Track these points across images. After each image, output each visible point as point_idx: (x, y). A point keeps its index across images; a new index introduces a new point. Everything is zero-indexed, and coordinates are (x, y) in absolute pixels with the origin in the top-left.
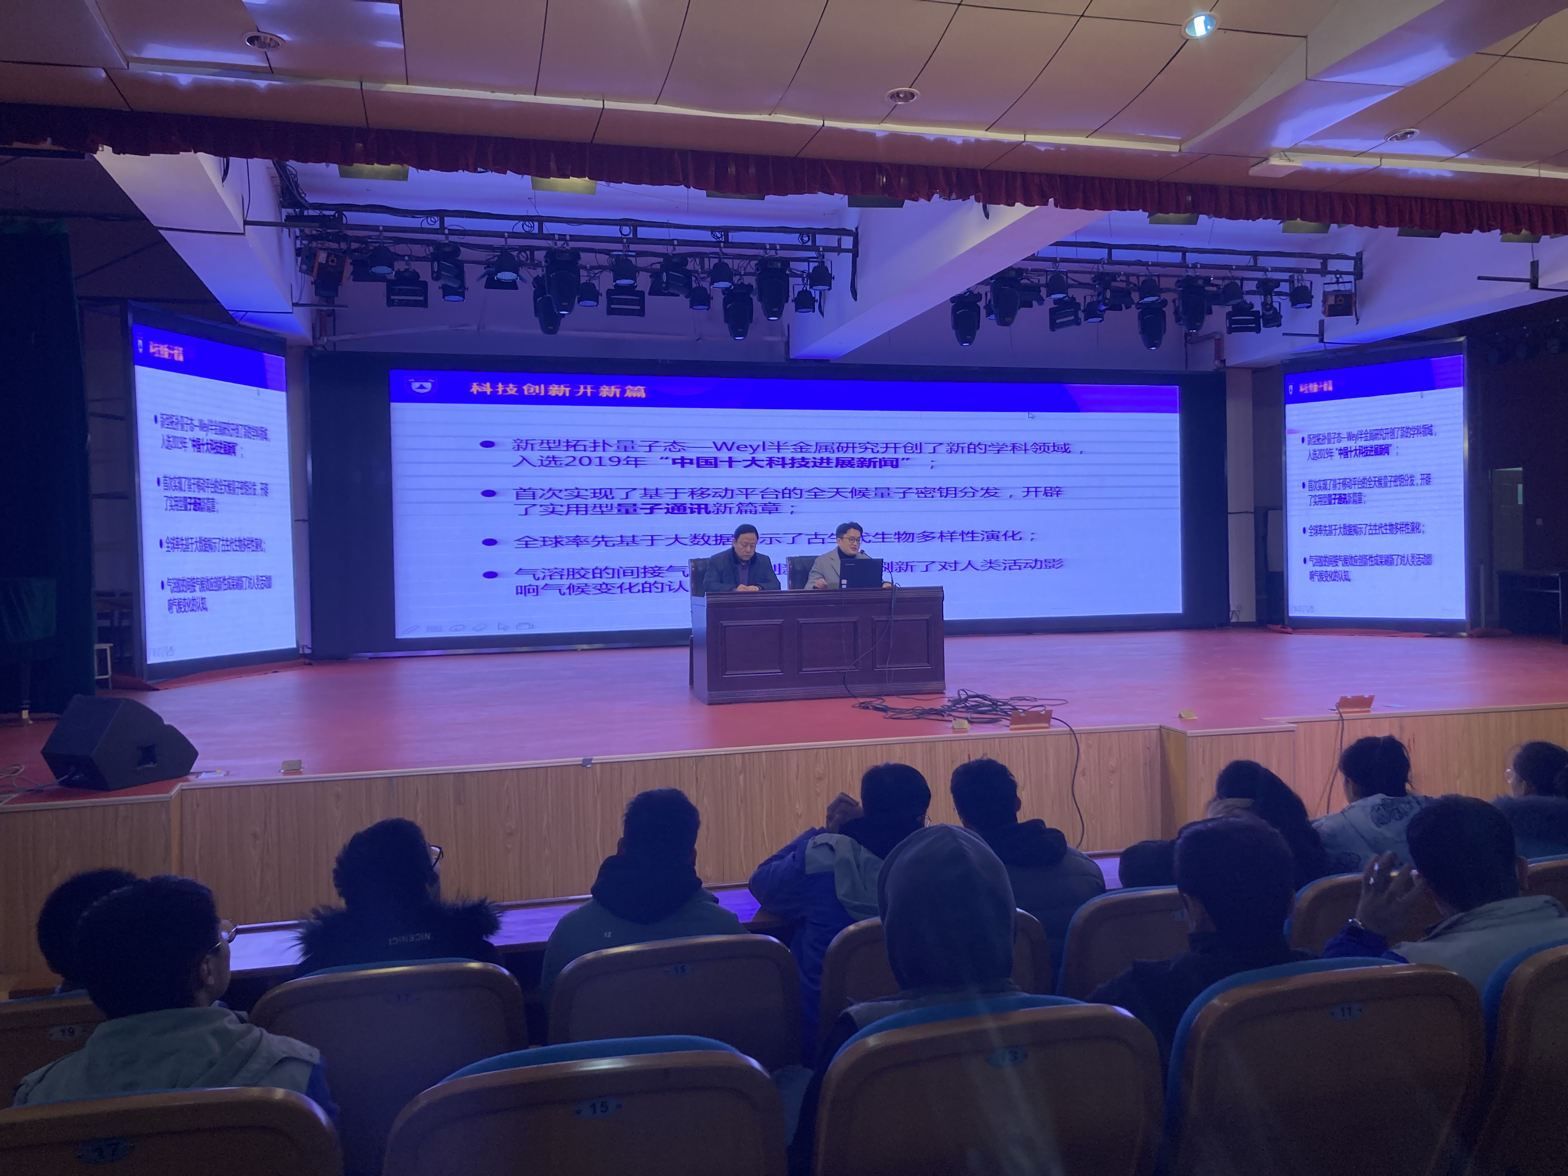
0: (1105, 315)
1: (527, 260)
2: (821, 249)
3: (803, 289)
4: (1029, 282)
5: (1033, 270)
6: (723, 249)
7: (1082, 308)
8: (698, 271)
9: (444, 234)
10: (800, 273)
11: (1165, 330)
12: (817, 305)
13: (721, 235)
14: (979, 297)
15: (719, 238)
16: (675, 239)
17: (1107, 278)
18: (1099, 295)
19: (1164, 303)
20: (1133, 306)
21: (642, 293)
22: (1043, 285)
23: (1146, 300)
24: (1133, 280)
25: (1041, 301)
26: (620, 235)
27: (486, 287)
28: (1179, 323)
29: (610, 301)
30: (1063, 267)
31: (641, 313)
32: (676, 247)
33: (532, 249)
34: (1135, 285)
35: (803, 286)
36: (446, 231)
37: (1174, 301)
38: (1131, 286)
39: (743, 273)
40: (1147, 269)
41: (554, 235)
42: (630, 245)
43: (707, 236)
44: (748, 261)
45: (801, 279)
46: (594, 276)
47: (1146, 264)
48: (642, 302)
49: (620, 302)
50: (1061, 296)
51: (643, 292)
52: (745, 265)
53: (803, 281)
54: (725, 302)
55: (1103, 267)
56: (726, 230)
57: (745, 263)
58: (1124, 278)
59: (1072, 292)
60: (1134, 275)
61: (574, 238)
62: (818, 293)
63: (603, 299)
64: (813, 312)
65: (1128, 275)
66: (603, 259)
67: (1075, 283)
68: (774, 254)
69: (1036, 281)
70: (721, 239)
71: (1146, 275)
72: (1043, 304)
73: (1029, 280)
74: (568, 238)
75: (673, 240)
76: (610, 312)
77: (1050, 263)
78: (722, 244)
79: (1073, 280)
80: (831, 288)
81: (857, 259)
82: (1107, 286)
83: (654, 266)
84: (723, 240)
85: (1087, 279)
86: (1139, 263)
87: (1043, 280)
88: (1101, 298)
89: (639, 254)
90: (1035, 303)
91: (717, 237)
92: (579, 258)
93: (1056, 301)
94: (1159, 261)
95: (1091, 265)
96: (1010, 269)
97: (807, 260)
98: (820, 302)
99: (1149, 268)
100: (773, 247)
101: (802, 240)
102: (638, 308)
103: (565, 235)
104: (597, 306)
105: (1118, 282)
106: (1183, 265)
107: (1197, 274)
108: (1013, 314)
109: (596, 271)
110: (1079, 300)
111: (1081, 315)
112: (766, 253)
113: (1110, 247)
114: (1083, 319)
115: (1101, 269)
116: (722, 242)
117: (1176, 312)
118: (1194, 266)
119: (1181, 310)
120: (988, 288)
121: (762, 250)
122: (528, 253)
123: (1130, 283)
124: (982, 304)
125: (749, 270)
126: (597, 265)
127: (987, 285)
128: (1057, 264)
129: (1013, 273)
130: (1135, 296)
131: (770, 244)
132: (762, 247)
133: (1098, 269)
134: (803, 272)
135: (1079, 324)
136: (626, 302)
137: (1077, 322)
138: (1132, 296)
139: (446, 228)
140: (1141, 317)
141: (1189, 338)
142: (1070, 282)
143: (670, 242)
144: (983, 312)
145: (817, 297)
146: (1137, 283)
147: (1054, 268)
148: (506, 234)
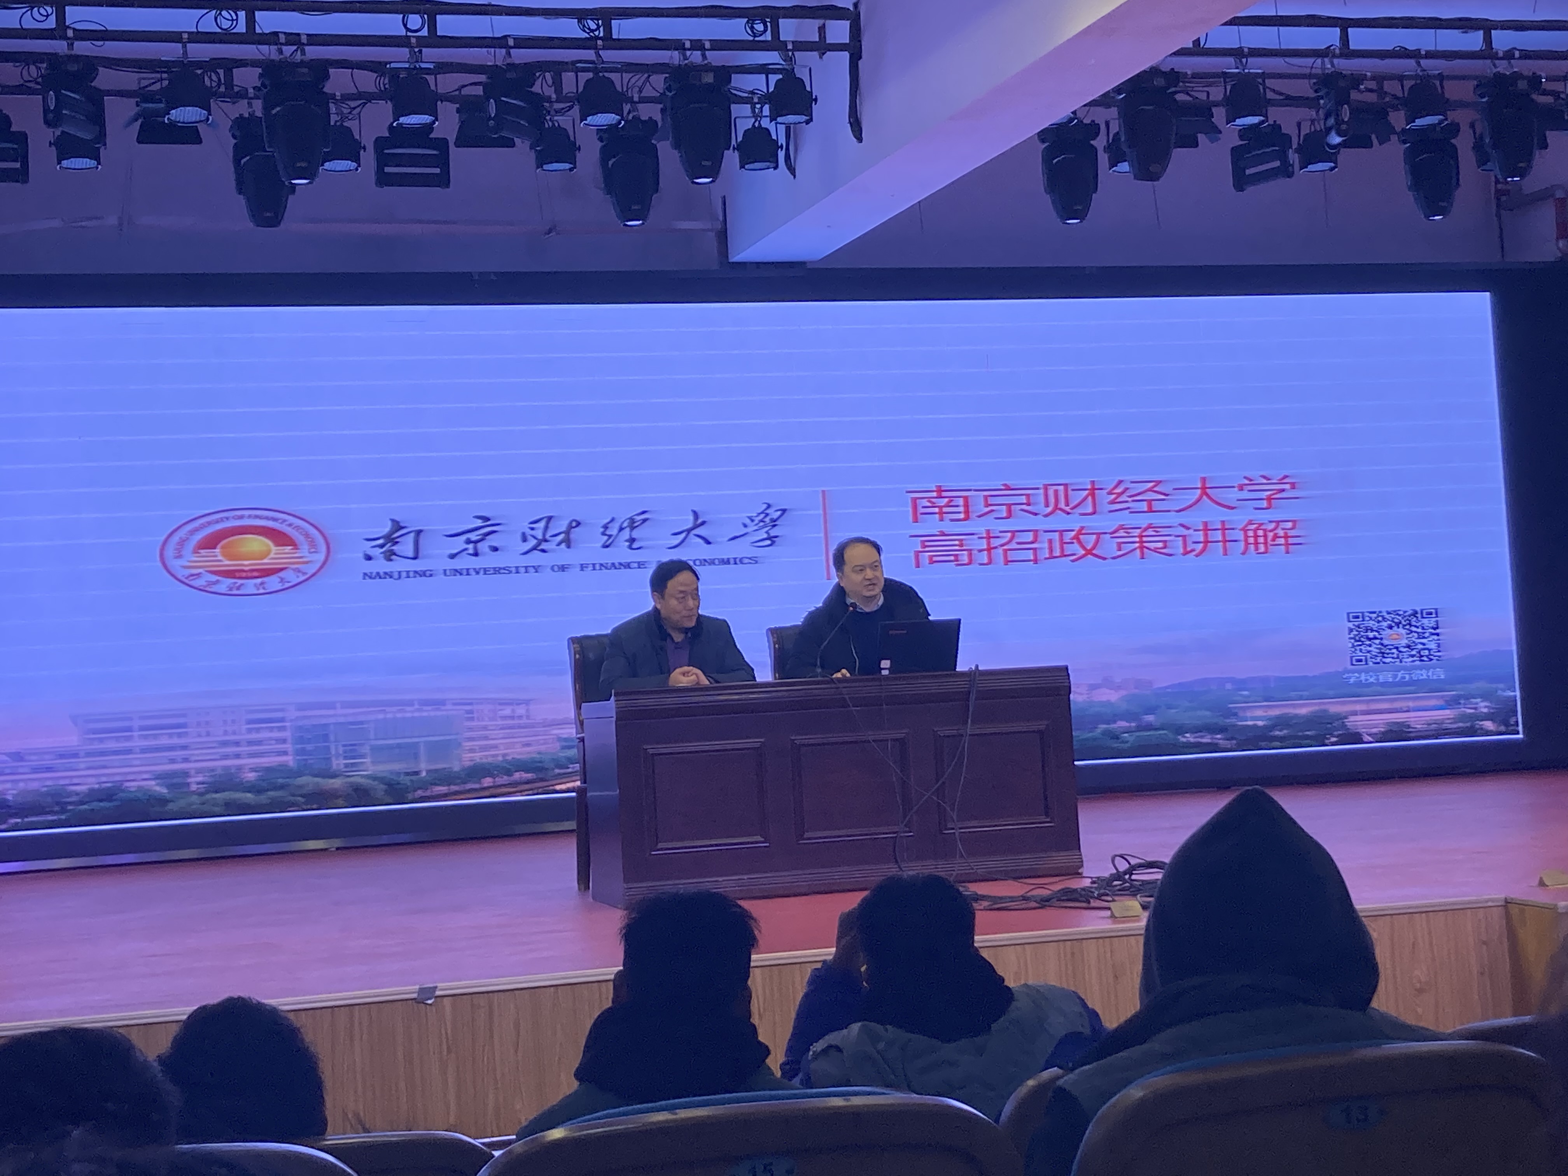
0: (1340, 158)
1: (219, 85)
2: (790, 47)
3: (753, 125)
4: (1188, 98)
5: (1195, 76)
6: (601, 52)
7: (1295, 146)
8: (550, 97)
9: (65, 37)
10: (746, 95)
11: (1458, 183)
12: (781, 154)
13: (598, 25)
14: (1093, 129)
15: (593, 31)
16: (509, 36)
17: (1342, 84)
18: (1327, 116)
19: (1454, 129)
20: (1394, 138)
21: (442, 145)
22: (1217, 104)
23: (1419, 122)
24: (1392, 87)
25: (1214, 131)
26: (403, 32)
27: (139, 141)
28: (1484, 167)
29: (382, 160)
30: (1256, 66)
31: (443, 180)
32: (512, 51)
33: (230, 65)
34: (1395, 97)
35: (753, 120)
36: (70, 33)
37: (1472, 126)
38: (1387, 99)
39: (636, 99)
40: (1419, 64)
41: (276, 34)
42: (424, 50)
43: (570, 28)
44: (646, 75)
45: (749, 106)
46: (350, 113)
47: (1415, 55)
48: (443, 161)
49: (400, 160)
50: (1255, 120)
51: (445, 141)
52: (640, 83)
53: (753, 111)
54: (605, 154)
55: (1333, 65)
56: (606, 16)
57: (638, 79)
58: (1373, 85)
59: (1276, 114)
60: (1392, 77)
61: (315, 40)
62: (782, 129)
63: (369, 157)
64: (776, 168)
65: (1380, 79)
66: (367, 81)
67: (1281, 97)
68: (700, 58)
69: (1203, 96)
70: (597, 33)
71: (1416, 77)
72: (1218, 139)
73: (1188, 94)
74: (304, 39)
75: (505, 37)
76: (383, 179)
77: (1231, 60)
78: (600, 42)
79: (1274, 91)
80: (811, 120)
81: (860, 62)
82: (1343, 99)
83: (465, 91)
84: (602, 35)
85: (1304, 88)
86: (1403, 53)
87: (1217, 93)
88: (1331, 121)
89: (443, 68)
90: (1201, 137)
91: (589, 29)
92: (327, 77)
93: (1244, 132)
94: (1439, 48)
95: (1309, 61)
96: (1154, 71)
97: (764, 69)
98: (787, 149)
99: (1422, 62)
100: (697, 45)
101: (752, 28)
102: (437, 171)
103: (298, 35)
104: (357, 170)
105: (1362, 92)
106: (1488, 53)
107: (1515, 70)
108: (1164, 158)
109: (353, 104)
110: (1289, 128)
111: (1293, 157)
112: (686, 58)
113: (1345, 24)
114: (1297, 166)
115: (1329, 66)
116: (600, 38)
117: (1478, 147)
118: (1509, 55)
119: (1487, 141)
120: (1114, 112)
121: (676, 52)
122: (221, 72)
123: (1386, 92)
124: (1100, 143)
125: (648, 92)
126: (355, 91)
127: (1108, 106)
128: (1244, 60)
129: (1159, 82)
130: (1398, 119)
131: (691, 41)
132: (678, 45)
133: (1323, 67)
134: (752, 93)
135: (1290, 175)
136: (414, 160)
137: (1286, 171)
138: (1389, 118)
139: (68, 27)
140: (1410, 156)
141: (1504, 198)
142: (1270, 95)
143: (499, 42)
144: (1103, 159)
145: (782, 141)
146: (1400, 95)
147: (1237, 68)
148: (185, 36)
